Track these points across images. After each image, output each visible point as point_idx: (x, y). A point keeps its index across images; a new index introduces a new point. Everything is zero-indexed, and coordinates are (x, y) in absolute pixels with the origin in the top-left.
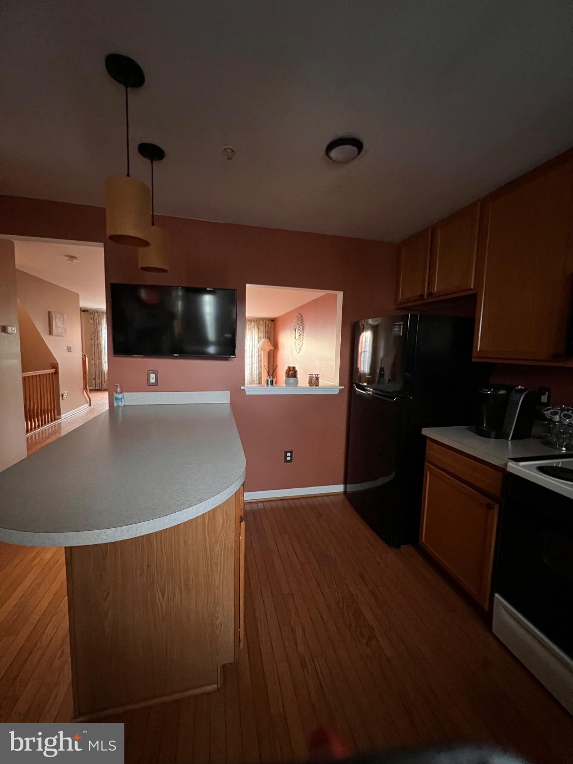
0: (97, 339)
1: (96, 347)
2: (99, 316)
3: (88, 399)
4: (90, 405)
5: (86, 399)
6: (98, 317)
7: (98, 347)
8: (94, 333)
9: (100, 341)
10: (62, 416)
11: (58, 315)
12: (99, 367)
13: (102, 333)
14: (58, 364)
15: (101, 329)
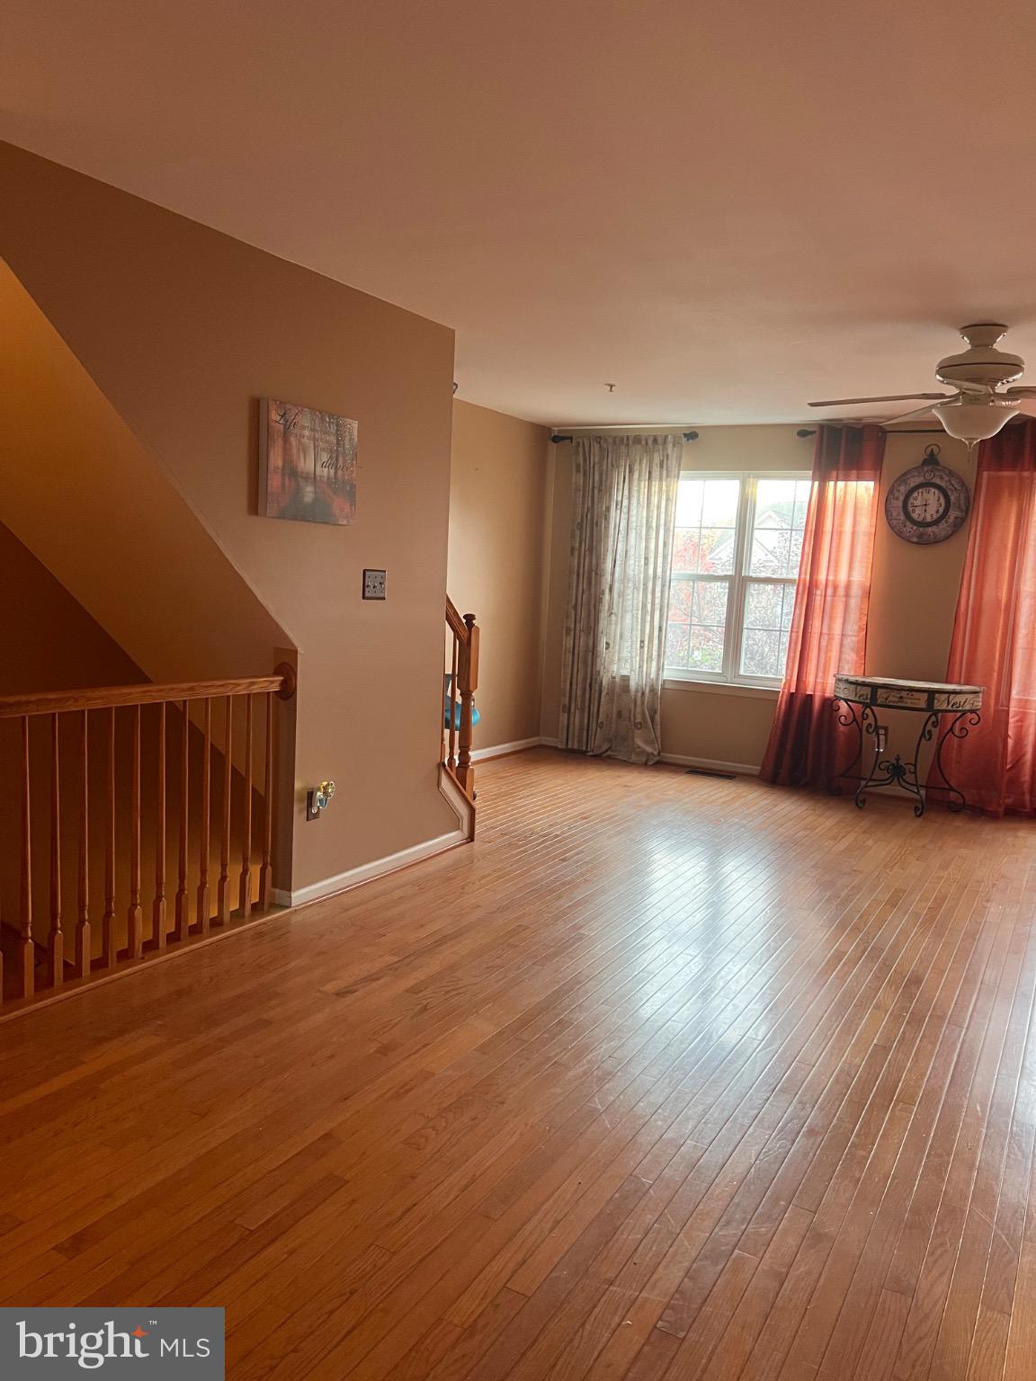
0: (591, 551)
1: (584, 585)
2: (604, 453)
3: (463, 810)
4: (471, 838)
5: (453, 810)
6: (602, 459)
7: (589, 583)
8: (580, 527)
9: (598, 558)
10: (294, 895)
11: (305, 420)
12: (585, 663)
13: (607, 528)
14: (294, 653)
15: (608, 509)
